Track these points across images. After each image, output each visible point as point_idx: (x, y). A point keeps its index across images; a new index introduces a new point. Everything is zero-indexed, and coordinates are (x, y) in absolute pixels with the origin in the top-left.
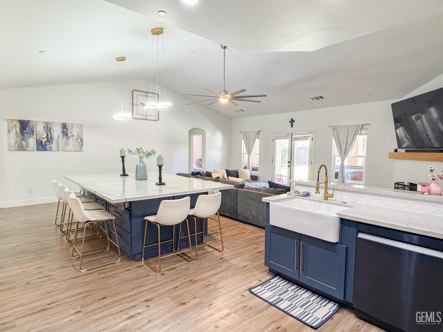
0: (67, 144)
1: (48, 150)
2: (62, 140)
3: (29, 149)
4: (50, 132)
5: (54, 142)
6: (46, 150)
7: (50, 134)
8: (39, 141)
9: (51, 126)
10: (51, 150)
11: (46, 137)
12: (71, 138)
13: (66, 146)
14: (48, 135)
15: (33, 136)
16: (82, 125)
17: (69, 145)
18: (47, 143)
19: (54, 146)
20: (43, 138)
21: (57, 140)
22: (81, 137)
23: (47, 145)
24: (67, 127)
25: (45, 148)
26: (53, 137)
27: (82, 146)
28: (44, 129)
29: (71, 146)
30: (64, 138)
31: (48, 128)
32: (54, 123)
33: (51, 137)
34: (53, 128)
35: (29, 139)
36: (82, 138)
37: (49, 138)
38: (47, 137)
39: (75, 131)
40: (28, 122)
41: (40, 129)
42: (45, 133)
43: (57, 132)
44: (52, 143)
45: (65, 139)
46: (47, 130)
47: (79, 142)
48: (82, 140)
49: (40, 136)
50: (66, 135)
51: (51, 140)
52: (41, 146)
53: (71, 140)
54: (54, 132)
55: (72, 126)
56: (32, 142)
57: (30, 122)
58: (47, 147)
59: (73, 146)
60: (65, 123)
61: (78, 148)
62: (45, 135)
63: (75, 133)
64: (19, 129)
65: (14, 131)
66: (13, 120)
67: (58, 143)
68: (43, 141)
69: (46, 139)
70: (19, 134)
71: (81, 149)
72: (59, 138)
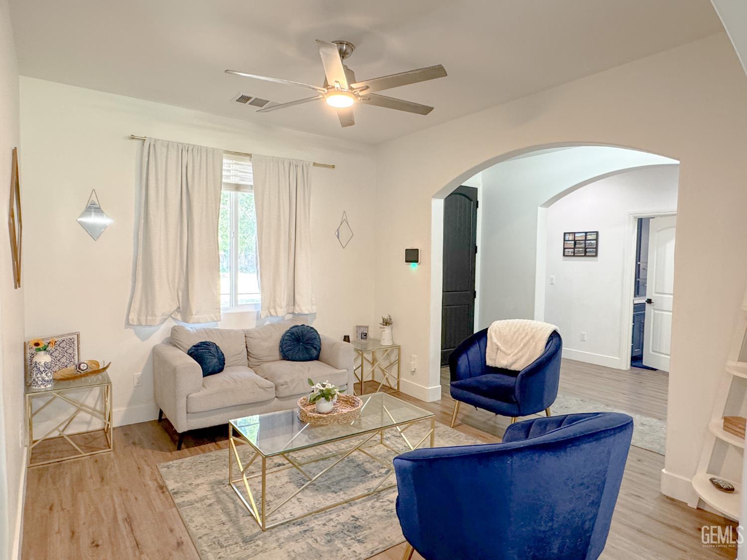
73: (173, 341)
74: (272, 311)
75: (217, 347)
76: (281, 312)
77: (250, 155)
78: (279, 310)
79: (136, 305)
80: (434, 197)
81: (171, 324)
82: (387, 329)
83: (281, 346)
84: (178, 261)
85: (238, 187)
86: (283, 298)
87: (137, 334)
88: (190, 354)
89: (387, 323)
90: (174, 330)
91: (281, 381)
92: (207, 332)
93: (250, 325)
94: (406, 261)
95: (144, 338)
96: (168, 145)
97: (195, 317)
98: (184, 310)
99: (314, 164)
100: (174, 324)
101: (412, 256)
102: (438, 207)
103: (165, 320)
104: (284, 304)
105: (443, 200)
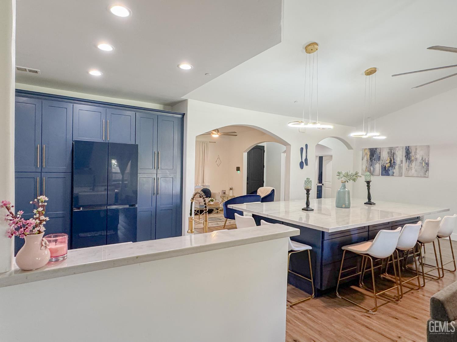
0: (409, 169)
1: (390, 175)
2: (405, 165)
3: (376, 174)
4: (393, 157)
5: (397, 167)
6: (389, 175)
7: (394, 159)
8: (383, 166)
9: (394, 150)
10: (393, 175)
11: (389, 162)
12: (414, 162)
13: (408, 171)
14: (391, 161)
15: (379, 162)
16: (428, 147)
17: (412, 170)
18: (390, 168)
19: (396, 170)
20: (387, 163)
21: (399, 164)
22: (426, 160)
23: (390, 170)
24: (410, 150)
25: (388, 173)
26: (395, 162)
27: (427, 170)
28: (388, 154)
29: (413, 171)
30: (406, 162)
31: (392, 153)
32: (397, 147)
33: (394, 162)
34: (396, 152)
35: (376, 164)
36: (427, 162)
37: (392, 163)
39: (419, 155)
40: (376, 149)
41: (385, 156)
42: (389, 158)
43: (400, 156)
44: (395, 168)
45: (408, 163)
46: (390, 155)
47: (424, 167)
48: (427, 164)
49: (385, 162)
50: (409, 159)
51: (394, 164)
52: (385, 171)
53: (414, 164)
54: (397, 157)
55: (416, 149)
56: (378, 167)
57: (377, 149)
58: (390, 172)
59: (416, 171)
60: (409, 147)
61: (422, 174)
62: (389, 160)
63: (419, 157)
64: (368, 156)
65: (365, 158)
66: (365, 149)
67: (400, 167)
68: (387, 166)
69: (389, 164)
70: (369, 160)
71: (426, 174)
72: (402, 163)
74: (198, 185)
76: (200, 185)
78: (199, 184)
80: (244, 152)
82: (231, 191)
86: (200, 181)
89: (231, 189)
91: (201, 201)
94: (237, 170)
99: (210, 142)
101: (238, 169)
102: (245, 155)
104: (201, 183)
105: (247, 153)
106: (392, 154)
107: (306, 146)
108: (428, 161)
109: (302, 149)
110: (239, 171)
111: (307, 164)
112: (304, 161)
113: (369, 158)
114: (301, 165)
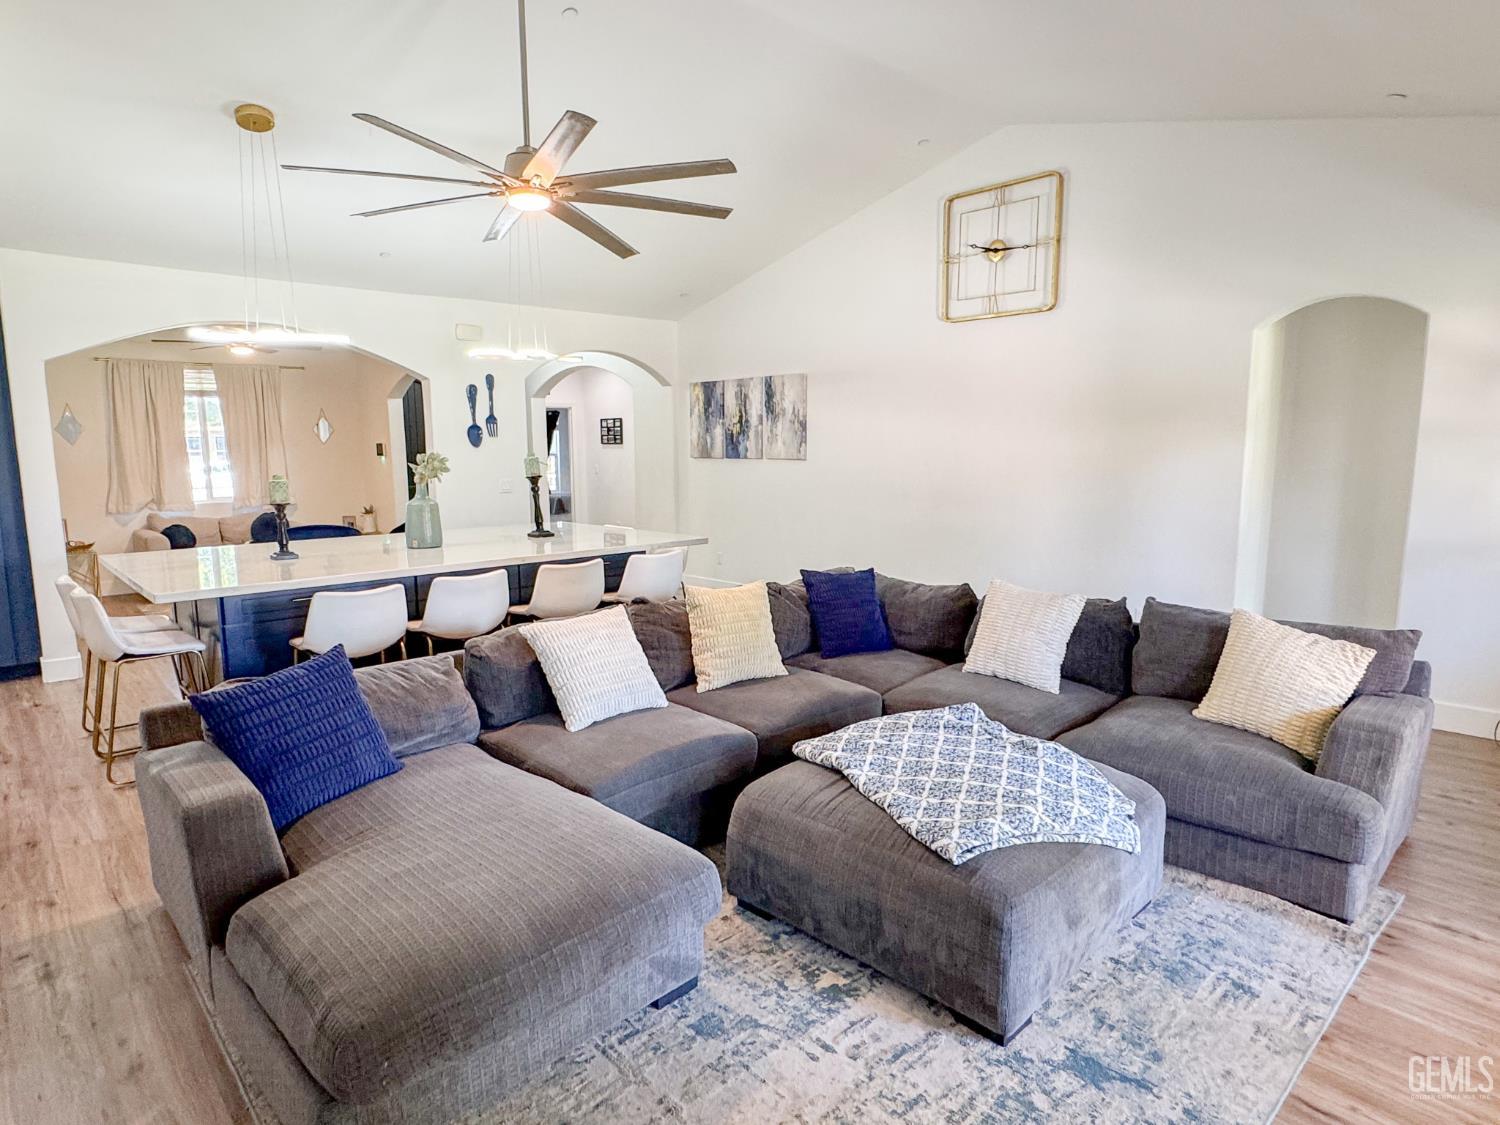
0: (773, 437)
1: (741, 456)
2: (767, 425)
3: (715, 455)
4: (745, 407)
5: (752, 434)
6: (739, 457)
7: (746, 413)
8: (728, 432)
9: (746, 388)
10: (746, 457)
12: (781, 420)
13: (772, 444)
14: (741, 417)
15: (721, 421)
16: (805, 378)
17: (777, 441)
18: (741, 438)
19: (751, 443)
20: (734, 424)
21: (756, 426)
22: (801, 414)
23: (740, 444)
24: (773, 387)
25: (738, 451)
26: (749, 419)
27: (803, 440)
28: (737, 399)
29: (780, 443)
30: (768, 419)
31: (743, 397)
32: (752, 379)
33: (747, 421)
34: (751, 396)
35: (714, 428)
36: (801, 419)
37: (743, 424)
38: (740, 421)
39: (787, 401)
40: (714, 385)
41: (731, 404)
42: (738, 409)
43: (756, 403)
44: (748, 437)
45: (770, 422)
46: (740, 401)
47: (797, 433)
48: (803, 426)
49: (731, 420)
50: (772, 413)
51: (746, 427)
52: (733, 448)
53: (780, 425)
54: (751, 405)
55: (784, 384)
56: (719, 435)
57: (717, 385)
58: (741, 449)
59: (784, 444)
60: (771, 377)
61: (793, 451)
62: (738, 414)
63: (788, 405)
64: (702, 404)
65: (696, 410)
66: (696, 384)
67: (759, 435)
68: (734, 432)
69: (738, 425)
70: (703, 417)
71: (800, 452)
72: (761, 423)
73: (150, 527)
74: (248, 504)
75: (187, 529)
77: (210, 364)
79: (113, 498)
80: (392, 396)
81: (146, 512)
82: (369, 518)
83: (252, 528)
84: (149, 460)
85: (202, 393)
86: (255, 490)
87: (117, 521)
88: (163, 533)
89: (368, 512)
90: (150, 518)
92: (180, 518)
93: (228, 514)
94: (379, 454)
95: (125, 525)
96: (129, 363)
97: (167, 507)
98: (158, 501)
99: (281, 367)
100: (150, 512)
101: (380, 449)
102: (396, 407)
103: (142, 509)
104: (258, 496)
105: (401, 400)
106: (743, 400)
107: (490, 380)
108: (805, 416)
109: (472, 392)
110: (383, 458)
111: (492, 434)
112: (481, 422)
113: (702, 410)
114: (474, 435)
